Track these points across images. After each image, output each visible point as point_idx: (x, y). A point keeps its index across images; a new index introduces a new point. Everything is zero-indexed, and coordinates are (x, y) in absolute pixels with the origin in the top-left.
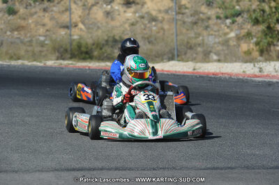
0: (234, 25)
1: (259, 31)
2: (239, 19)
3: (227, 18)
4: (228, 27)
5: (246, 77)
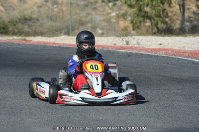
0: (115, 7)
2: (119, 3)
3: (110, 2)
4: (110, 9)
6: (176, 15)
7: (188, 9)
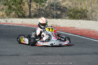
1: (6, 8)
5: (1, 24)
6: (26, 9)
7: (32, 7)
